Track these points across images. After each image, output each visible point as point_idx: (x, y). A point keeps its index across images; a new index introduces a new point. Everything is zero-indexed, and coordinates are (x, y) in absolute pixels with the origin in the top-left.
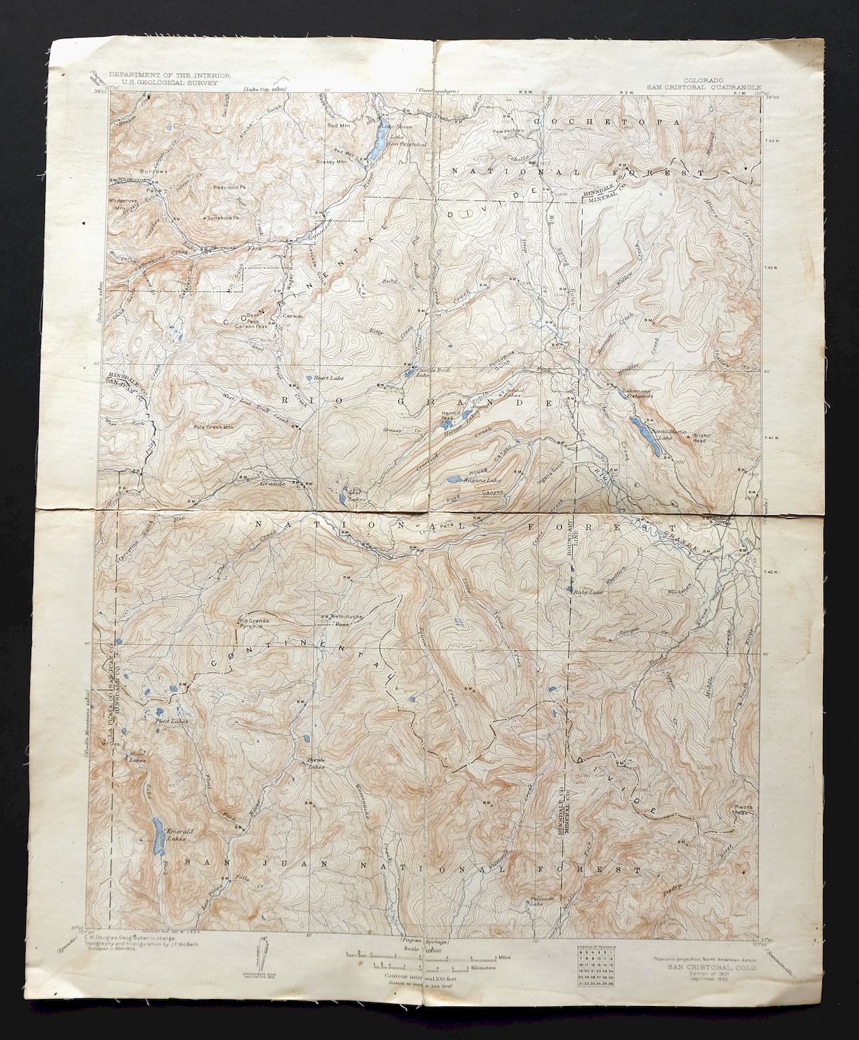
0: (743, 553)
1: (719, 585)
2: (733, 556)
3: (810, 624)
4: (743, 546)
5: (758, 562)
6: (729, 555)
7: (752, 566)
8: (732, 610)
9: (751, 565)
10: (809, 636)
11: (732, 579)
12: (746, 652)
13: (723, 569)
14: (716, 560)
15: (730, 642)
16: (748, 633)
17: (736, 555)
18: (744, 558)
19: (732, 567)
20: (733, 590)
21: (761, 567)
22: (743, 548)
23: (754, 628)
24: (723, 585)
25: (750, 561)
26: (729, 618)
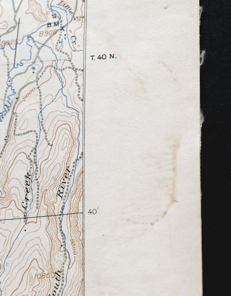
0: (53, 28)
1: (10, 92)
2: (35, 36)
3: (176, 146)
4: (54, 16)
5: (80, 41)
6: (29, 37)
7: (69, 51)
8: (32, 136)
9: (66, 48)
10: (174, 169)
11: (34, 78)
12: (57, 211)
13: (18, 61)
14: (7, 47)
15: (29, 196)
16: (61, 174)
17: (41, 34)
18: (55, 38)
19: (34, 56)
20: (34, 98)
21: (84, 51)
22: (52, 20)
23: (72, 164)
24: (17, 91)
25: (65, 42)
26: (28, 151)
